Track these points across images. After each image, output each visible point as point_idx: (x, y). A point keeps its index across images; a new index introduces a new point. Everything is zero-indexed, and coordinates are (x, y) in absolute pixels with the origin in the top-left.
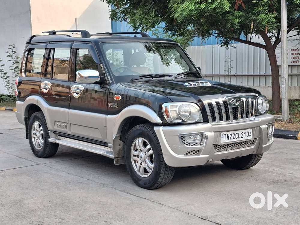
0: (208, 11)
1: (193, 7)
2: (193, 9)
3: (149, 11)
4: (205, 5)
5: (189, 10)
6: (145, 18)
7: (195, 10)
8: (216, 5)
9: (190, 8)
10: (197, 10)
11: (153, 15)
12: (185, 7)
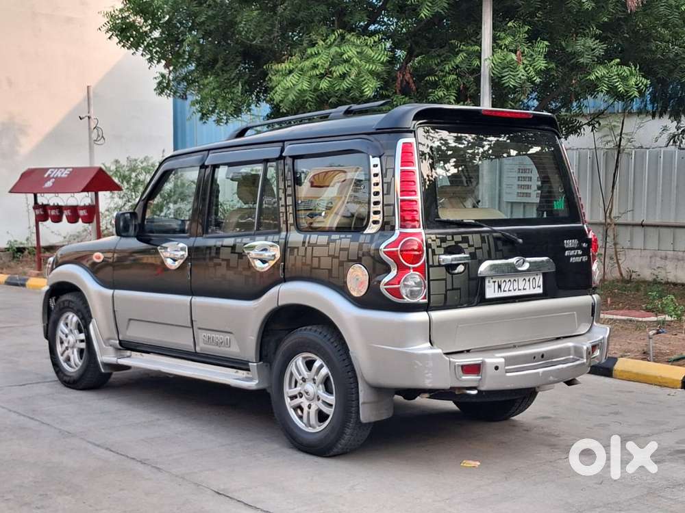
0: (337, 95)
1: (305, 86)
2: (305, 88)
3: (232, 82)
4: (329, 81)
5: (299, 90)
6: (223, 96)
7: (311, 91)
8: (350, 85)
9: (299, 87)
10: (316, 90)
11: (238, 92)
12: (289, 84)
